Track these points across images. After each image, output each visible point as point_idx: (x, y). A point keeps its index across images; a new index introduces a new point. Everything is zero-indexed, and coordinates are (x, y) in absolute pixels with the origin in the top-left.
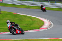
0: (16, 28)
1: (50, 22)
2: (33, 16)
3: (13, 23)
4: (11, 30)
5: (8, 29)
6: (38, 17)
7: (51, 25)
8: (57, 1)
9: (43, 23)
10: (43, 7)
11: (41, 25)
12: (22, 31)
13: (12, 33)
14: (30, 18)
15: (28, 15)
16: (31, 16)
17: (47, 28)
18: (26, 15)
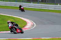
0: (17, 28)
1: (33, 22)
2: (15, 17)
3: (14, 23)
4: (12, 29)
5: (10, 29)
6: (20, 18)
7: (34, 25)
8: (40, 2)
9: (26, 23)
10: (22, 8)
11: (23, 25)
12: (22, 31)
13: (14, 32)
14: (13, 19)
16: (14, 16)
17: (29, 28)
18: (9, 15)
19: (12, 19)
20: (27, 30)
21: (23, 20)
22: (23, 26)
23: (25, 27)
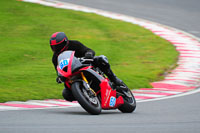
2: (114, 16)
6: (142, 23)
11: (158, 68)
15: (86, 10)
19: (97, 32)
20: (178, 94)
21: (158, 37)
22: (155, 73)
23: (169, 81)
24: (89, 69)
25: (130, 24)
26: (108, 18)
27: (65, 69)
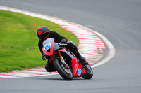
24: (64, 50)
25: (44, 20)
26: (29, 16)
27: (49, 51)
